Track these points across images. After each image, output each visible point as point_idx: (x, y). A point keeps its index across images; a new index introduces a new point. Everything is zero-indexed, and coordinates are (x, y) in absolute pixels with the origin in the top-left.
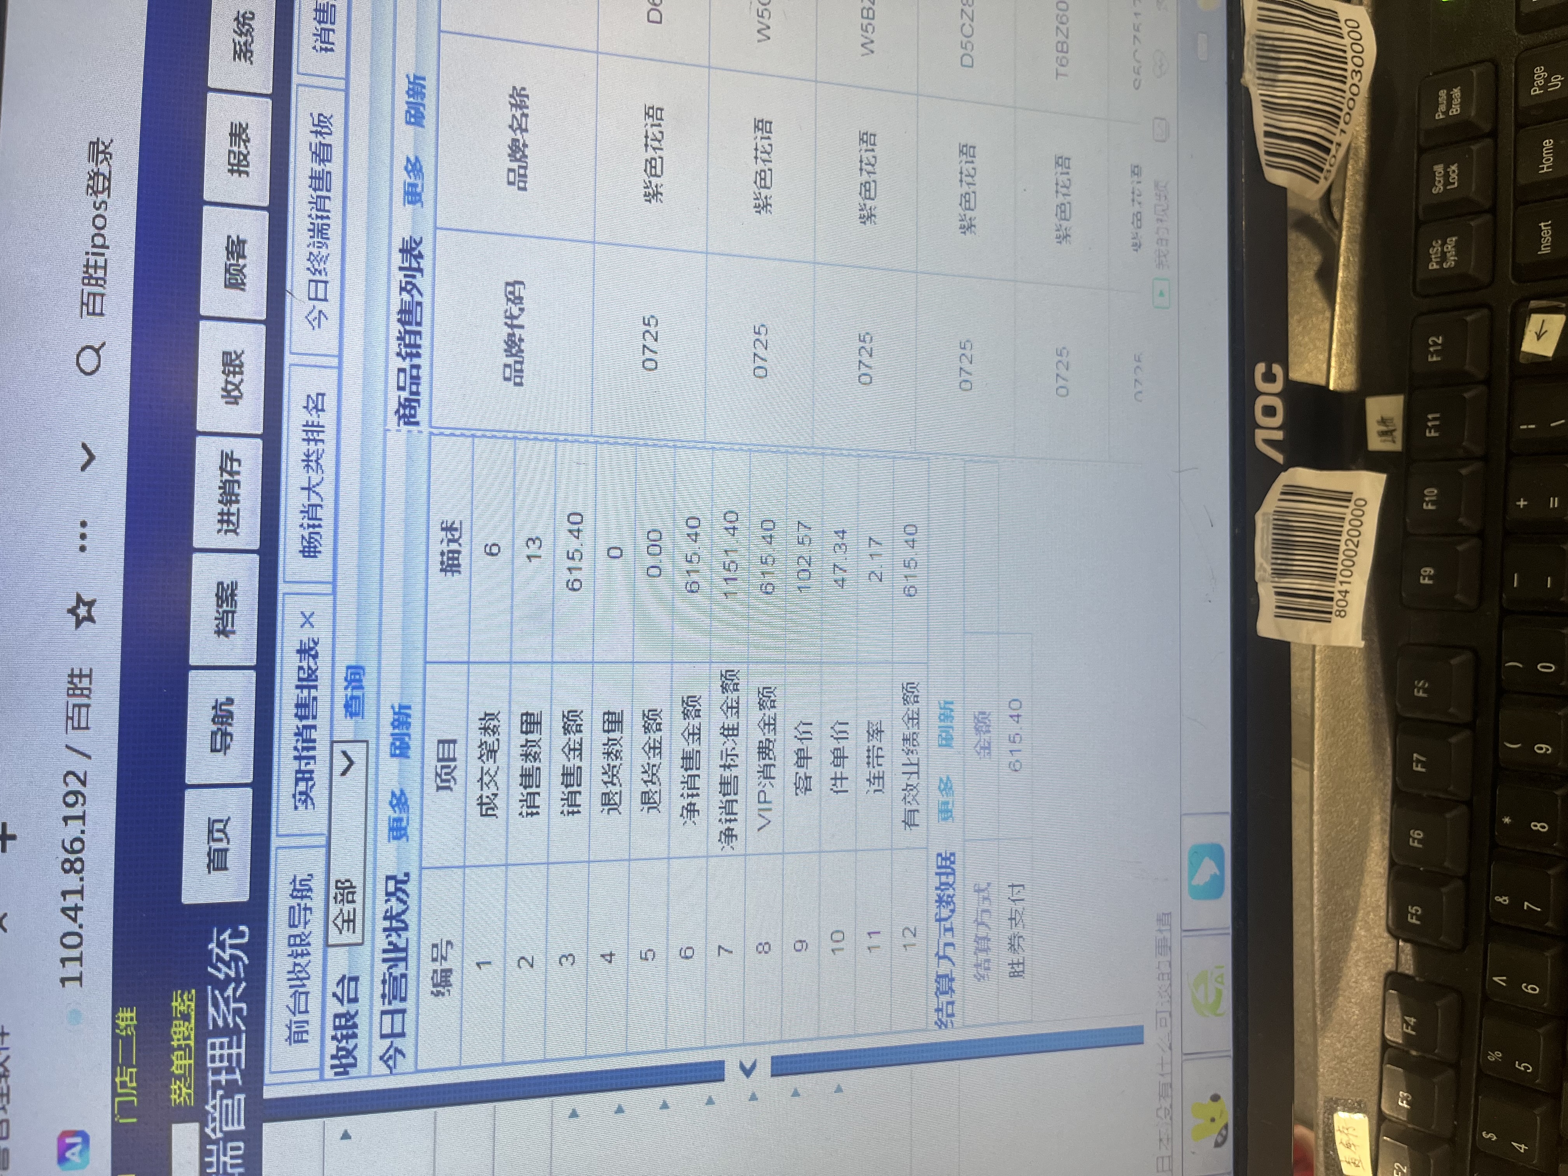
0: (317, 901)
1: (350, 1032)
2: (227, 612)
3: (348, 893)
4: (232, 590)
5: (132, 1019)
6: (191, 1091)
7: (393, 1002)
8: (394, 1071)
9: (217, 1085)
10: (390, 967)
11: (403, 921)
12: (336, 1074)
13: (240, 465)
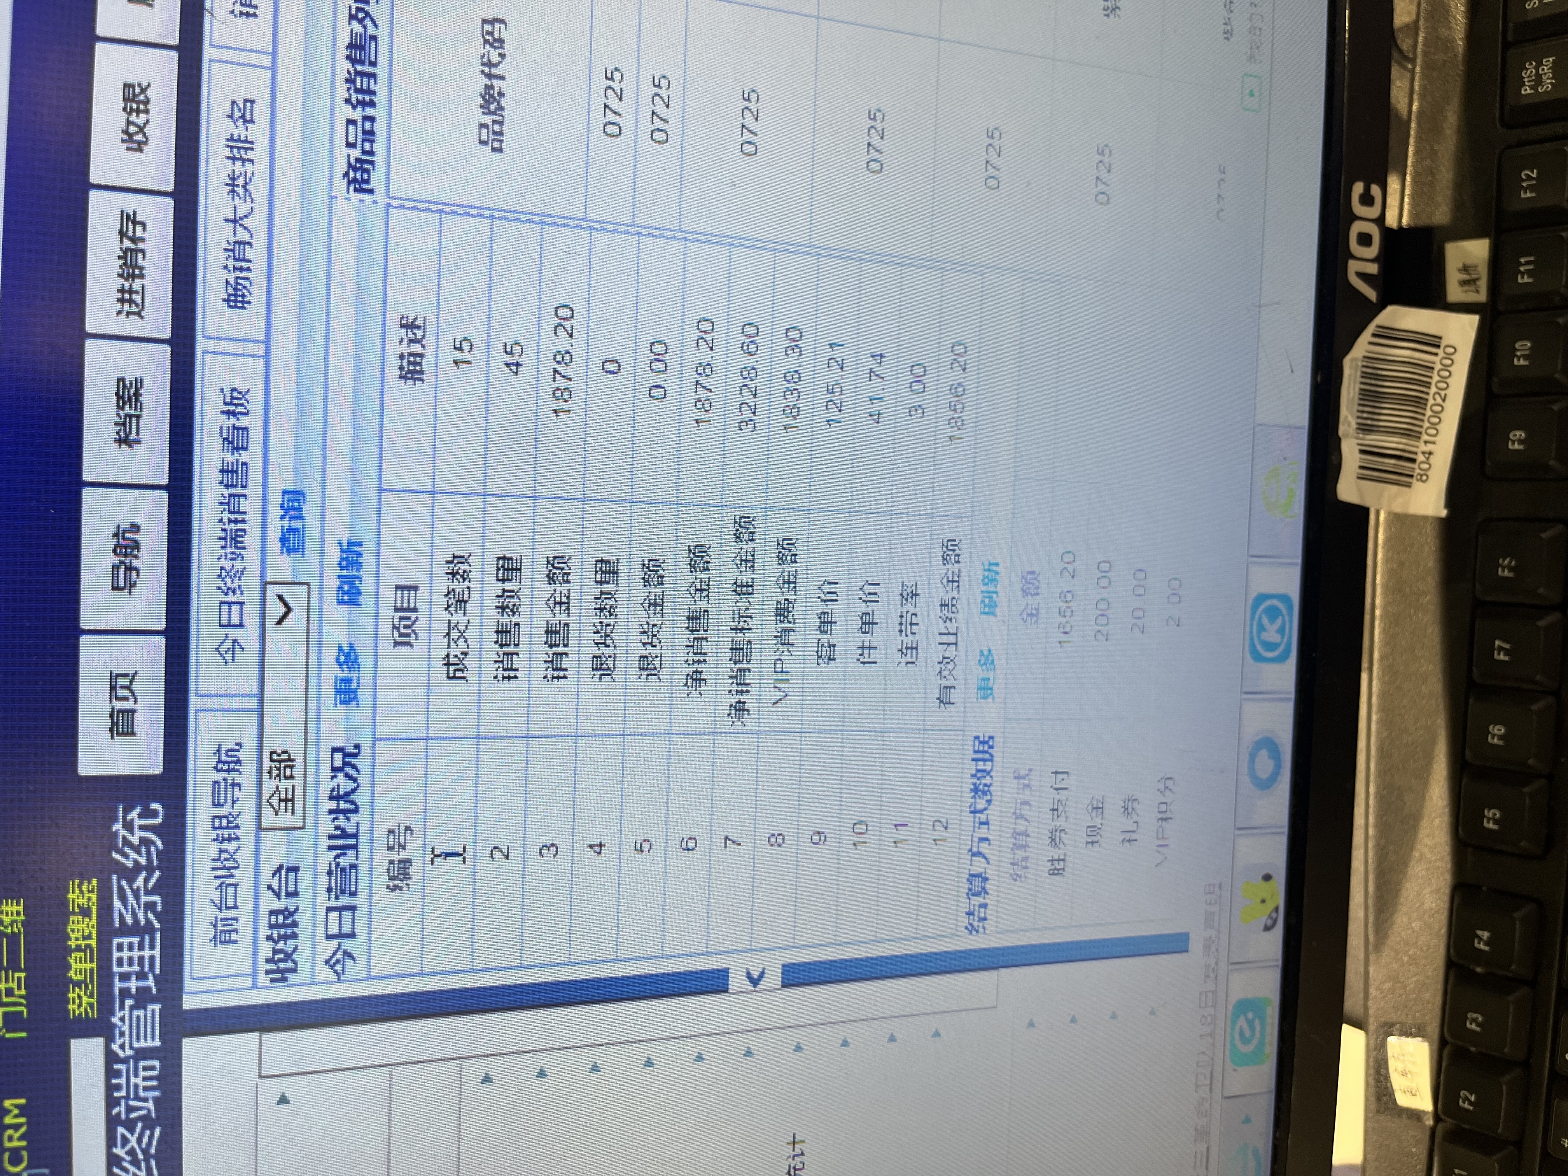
0: (247, 777)
1: (289, 931)
2: (131, 416)
3: (286, 767)
4: (137, 389)
5: (18, 914)
6: (94, 1001)
7: (341, 897)
8: (342, 978)
9: (125, 993)
10: (337, 856)
11: (353, 802)
12: (272, 981)
13: (144, 230)
